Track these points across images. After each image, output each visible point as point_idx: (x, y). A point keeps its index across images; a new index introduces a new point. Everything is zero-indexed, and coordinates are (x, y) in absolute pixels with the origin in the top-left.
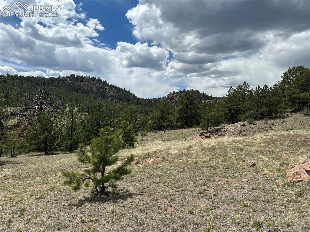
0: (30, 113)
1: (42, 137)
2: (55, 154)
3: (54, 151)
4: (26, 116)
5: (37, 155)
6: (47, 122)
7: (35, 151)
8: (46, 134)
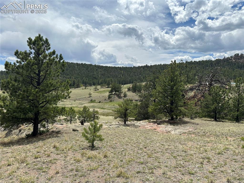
0: (202, 88)
1: (213, 107)
2: (223, 122)
3: (222, 119)
4: (200, 90)
5: (209, 121)
6: (216, 95)
7: (207, 117)
8: (216, 104)
